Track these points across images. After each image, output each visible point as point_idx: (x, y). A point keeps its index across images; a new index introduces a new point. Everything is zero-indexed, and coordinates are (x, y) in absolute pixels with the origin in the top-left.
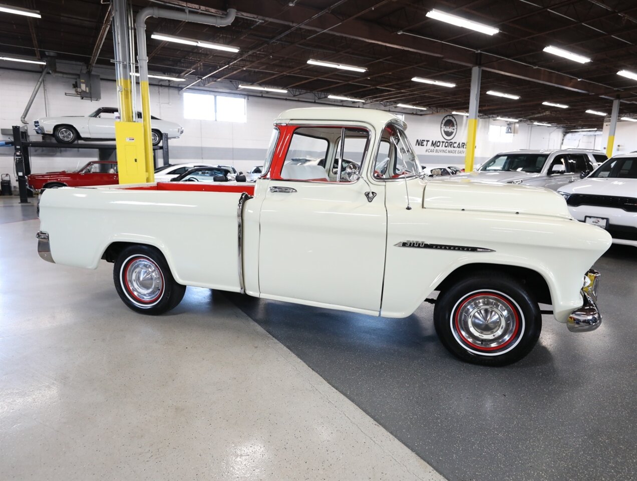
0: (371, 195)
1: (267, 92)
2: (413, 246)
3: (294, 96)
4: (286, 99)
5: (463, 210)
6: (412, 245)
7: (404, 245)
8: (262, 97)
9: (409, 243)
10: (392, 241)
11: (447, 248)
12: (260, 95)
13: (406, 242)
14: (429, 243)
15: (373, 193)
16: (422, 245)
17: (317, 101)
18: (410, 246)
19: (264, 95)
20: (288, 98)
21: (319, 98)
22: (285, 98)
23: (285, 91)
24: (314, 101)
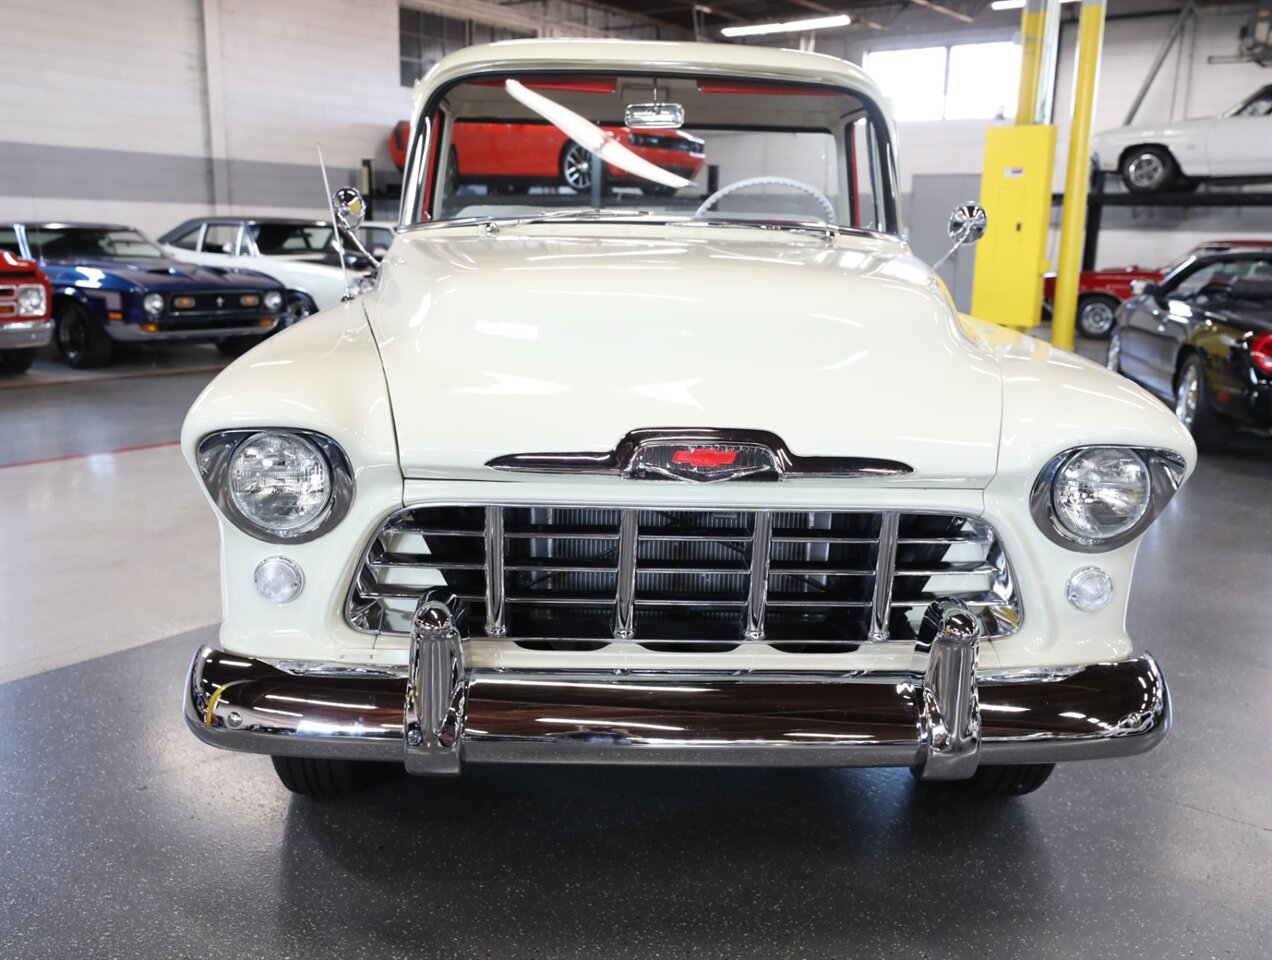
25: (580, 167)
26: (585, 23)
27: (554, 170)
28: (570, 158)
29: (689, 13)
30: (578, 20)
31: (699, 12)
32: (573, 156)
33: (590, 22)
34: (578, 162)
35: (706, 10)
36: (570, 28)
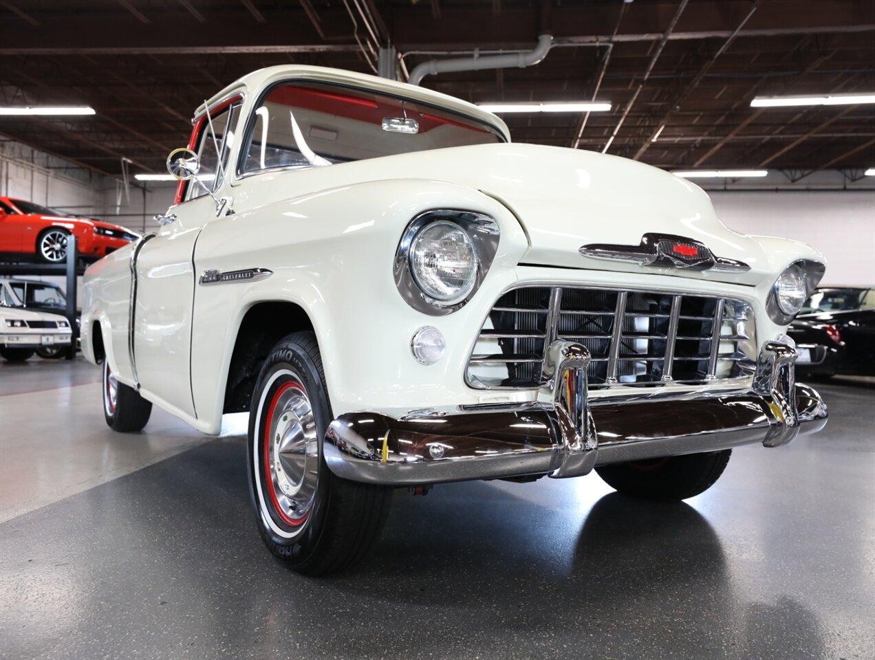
1: (734, 180)
3: (794, 181)
4: (777, 190)
6: (209, 279)
8: (725, 190)
9: (207, 277)
12: (722, 187)
17: (848, 187)
19: (729, 187)
20: (780, 187)
21: (853, 180)
22: (774, 187)
23: (763, 173)
24: (842, 187)
25: (54, 246)
26: (33, 162)
27: (32, 249)
28: (45, 240)
29: (118, 163)
30: (27, 159)
31: (125, 162)
32: (48, 239)
33: (36, 161)
34: (53, 243)
35: (129, 161)
36: (21, 163)
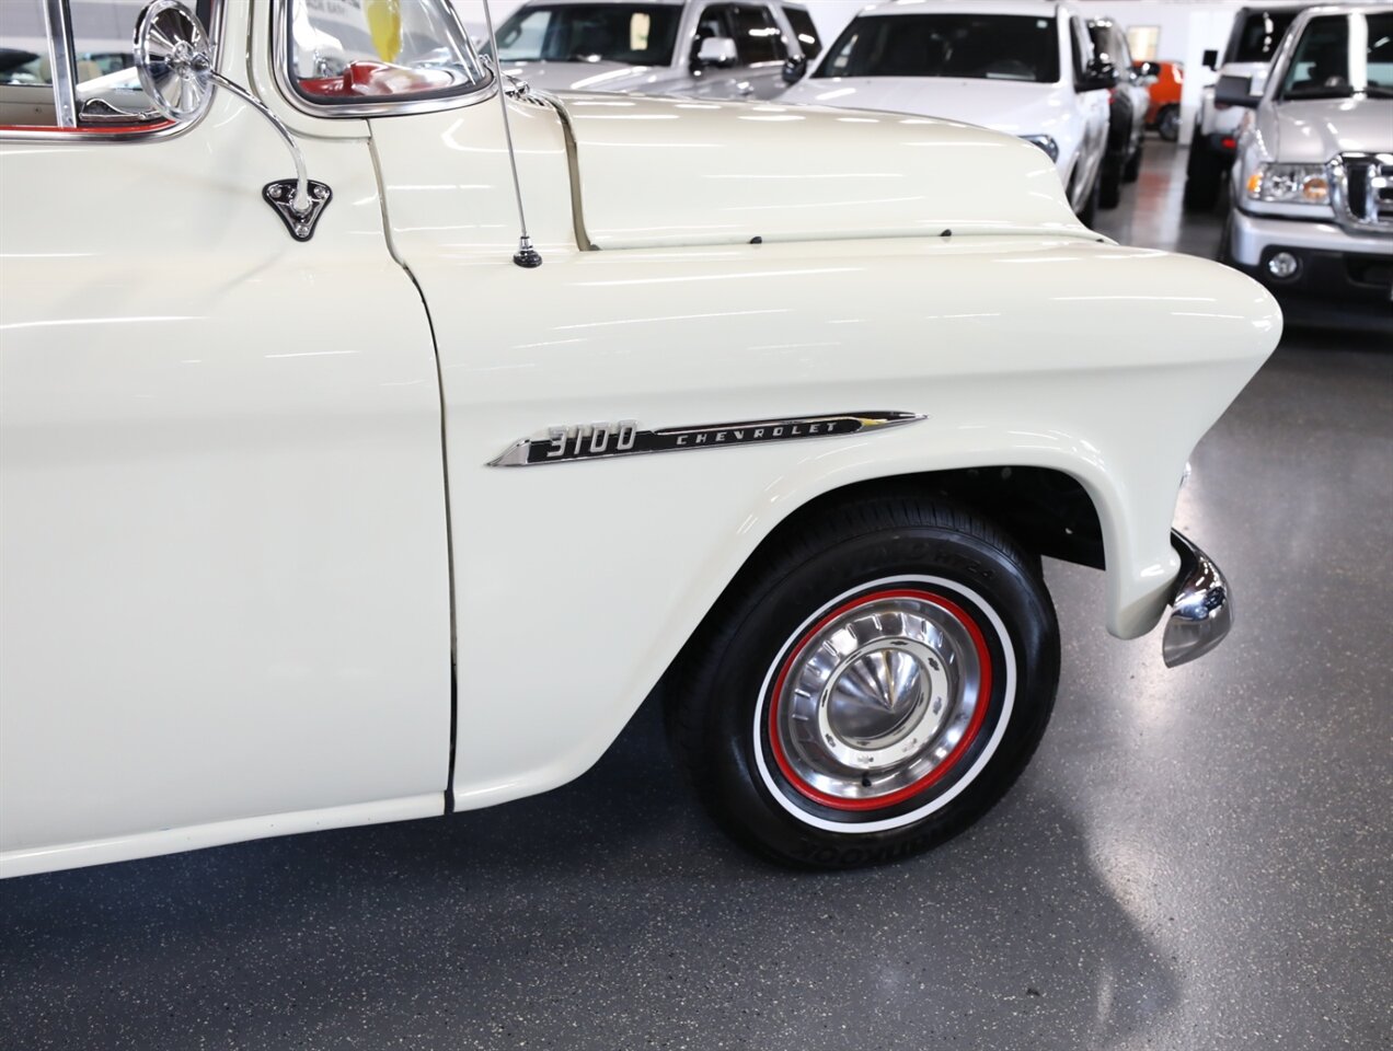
0: (302, 201)
2: (585, 451)
5: (756, 241)
6: (579, 448)
7: (540, 452)
9: (562, 443)
10: (475, 444)
11: (739, 436)
13: (544, 437)
14: (651, 423)
15: (311, 186)
16: (626, 441)
18: (569, 453)
